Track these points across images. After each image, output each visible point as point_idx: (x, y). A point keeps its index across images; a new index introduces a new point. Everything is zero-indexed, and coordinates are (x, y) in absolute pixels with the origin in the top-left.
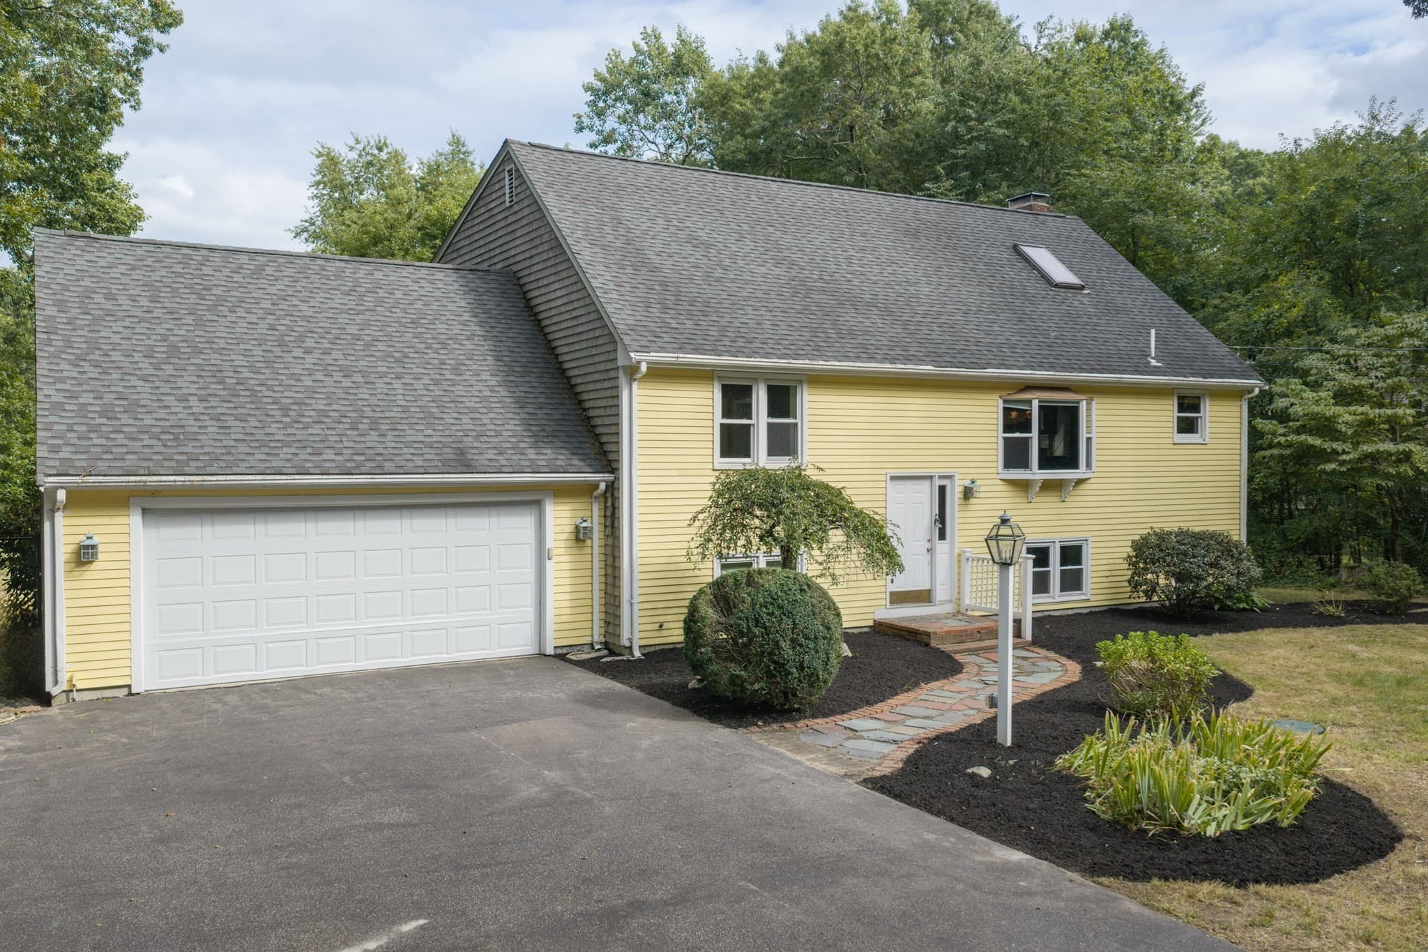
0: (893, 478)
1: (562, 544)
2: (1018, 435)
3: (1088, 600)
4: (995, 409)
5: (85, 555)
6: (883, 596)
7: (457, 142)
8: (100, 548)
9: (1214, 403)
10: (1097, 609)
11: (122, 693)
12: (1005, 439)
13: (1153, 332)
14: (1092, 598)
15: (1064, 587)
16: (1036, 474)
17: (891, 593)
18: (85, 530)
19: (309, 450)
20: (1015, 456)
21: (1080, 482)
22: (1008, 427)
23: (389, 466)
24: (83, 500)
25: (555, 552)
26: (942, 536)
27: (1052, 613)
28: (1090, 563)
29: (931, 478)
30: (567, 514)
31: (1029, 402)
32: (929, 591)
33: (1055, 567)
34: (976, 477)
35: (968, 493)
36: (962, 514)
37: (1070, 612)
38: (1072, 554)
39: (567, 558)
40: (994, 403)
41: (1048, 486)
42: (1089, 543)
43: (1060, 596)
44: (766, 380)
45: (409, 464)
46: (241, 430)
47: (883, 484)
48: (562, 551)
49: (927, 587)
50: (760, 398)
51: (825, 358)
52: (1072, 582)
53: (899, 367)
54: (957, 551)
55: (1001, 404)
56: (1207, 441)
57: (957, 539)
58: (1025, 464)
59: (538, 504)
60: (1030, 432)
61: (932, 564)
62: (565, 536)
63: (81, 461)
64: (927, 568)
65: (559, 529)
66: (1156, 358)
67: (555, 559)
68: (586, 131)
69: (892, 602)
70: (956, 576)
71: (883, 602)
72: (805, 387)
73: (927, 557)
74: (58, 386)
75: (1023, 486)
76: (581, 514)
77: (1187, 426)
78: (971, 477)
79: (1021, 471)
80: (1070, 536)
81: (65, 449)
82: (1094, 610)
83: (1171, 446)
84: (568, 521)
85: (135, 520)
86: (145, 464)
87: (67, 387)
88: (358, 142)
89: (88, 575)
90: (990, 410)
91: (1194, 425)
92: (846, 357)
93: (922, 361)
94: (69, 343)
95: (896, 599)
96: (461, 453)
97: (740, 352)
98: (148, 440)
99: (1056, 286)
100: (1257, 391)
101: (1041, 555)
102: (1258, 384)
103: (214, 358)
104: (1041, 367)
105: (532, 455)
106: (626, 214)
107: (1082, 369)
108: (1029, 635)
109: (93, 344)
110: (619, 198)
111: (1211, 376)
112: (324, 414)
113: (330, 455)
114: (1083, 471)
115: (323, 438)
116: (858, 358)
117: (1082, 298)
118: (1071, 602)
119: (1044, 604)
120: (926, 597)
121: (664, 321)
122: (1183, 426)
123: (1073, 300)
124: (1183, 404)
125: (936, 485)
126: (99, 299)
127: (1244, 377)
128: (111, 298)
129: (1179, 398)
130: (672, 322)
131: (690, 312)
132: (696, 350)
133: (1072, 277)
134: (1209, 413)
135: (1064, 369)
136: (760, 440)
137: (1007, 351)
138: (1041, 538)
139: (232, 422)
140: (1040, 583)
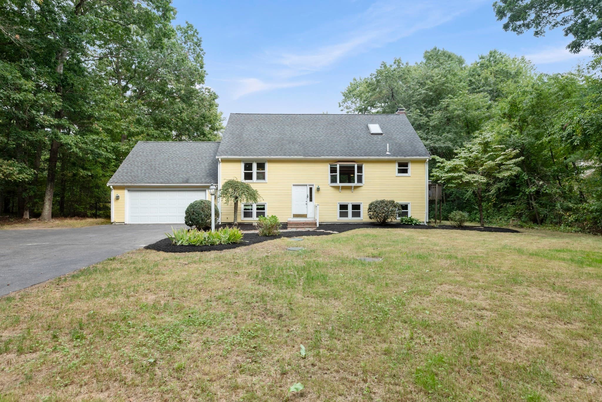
0: (294, 185)
2: (334, 174)
3: (362, 220)
5: (117, 198)
6: (291, 215)
8: (120, 197)
9: (412, 164)
10: (366, 223)
11: (123, 224)
13: (388, 144)
15: (353, 216)
16: (338, 184)
17: (293, 215)
18: (117, 193)
19: (158, 179)
20: (333, 180)
21: (356, 187)
22: (331, 172)
24: (115, 188)
26: (311, 200)
27: (349, 223)
28: (362, 209)
29: (307, 185)
31: (336, 165)
33: (350, 210)
35: (318, 189)
36: (316, 195)
37: (356, 223)
38: (356, 207)
40: (327, 166)
41: (343, 188)
42: (362, 204)
43: (352, 219)
44: (256, 162)
45: (175, 182)
46: (148, 176)
47: (291, 187)
49: (306, 214)
50: (255, 166)
51: (270, 156)
52: (356, 214)
53: (292, 157)
54: (315, 205)
55: (329, 166)
56: (411, 176)
57: (315, 201)
58: (336, 182)
60: (337, 173)
63: (116, 181)
64: (306, 209)
66: (389, 152)
69: (293, 217)
70: (314, 211)
71: (291, 217)
72: (267, 163)
73: (306, 206)
75: (337, 188)
77: (401, 171)
78: (319, 185)
80: (356, 202)
81: (115, 179)
82: (364, 223)
83: (395, 177)
85: (126, 191)
86: (126, 181)
89: (118, 202)
90: (327, 168)
91: (405, 171)
92: (277, 155)
93: (301, 155)
94: (129, 161)
95: (295, 216)
96: (188, 179)
97: (247, 155)
98: (130, 177)
99: (372, 134)
100: (428, 160)
101: (343, 207)
102: (428, 158)
103: (153, 163)
104: (341, 156)
105: (203, 180)
106: (246, 127)
107: (357, 156)
108: (318, 226)
109: (133, 161)
110: (249, 123)
111: (408, 156)
112: (166, 172)
113: (161, 180)
114: (356, 184)
115: (162, 177)
116: (280, 155)
117: (380, 137)
118: (356, 220)
119: (344, 220)
120: (305, 216)
121: (232, 149)
122: (400, 171)
123: (375, 137)
124: (400, 165)
125: (308, 187)
126: (141, 153)
127: (423, 156)
128: (143, 152)
129: (399, 163)
130: (234, 149)
131: (241, 147)
132: (234, 155)
133: (380, 131)
134: (410, 167)
135: (349, 156)
136: (255, 176)
137: (333, 152)
138: (344, 202)
139: (147, 174)
140: (343, 214)
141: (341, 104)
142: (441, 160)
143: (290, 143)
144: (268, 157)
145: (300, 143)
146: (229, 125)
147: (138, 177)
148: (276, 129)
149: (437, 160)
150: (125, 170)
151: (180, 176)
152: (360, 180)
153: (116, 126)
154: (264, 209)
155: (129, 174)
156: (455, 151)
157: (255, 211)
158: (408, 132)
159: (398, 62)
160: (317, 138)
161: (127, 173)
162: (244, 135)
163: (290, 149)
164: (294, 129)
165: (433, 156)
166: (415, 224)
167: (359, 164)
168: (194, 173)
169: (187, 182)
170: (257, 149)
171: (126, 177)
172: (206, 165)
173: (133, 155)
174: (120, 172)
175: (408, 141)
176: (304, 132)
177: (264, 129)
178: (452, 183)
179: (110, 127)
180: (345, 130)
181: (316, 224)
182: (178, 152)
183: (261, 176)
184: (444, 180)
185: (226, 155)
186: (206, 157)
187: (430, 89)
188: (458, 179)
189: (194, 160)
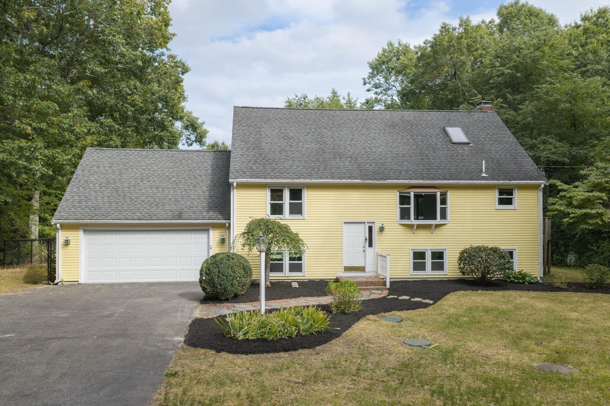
0: (345, 223)
1: (216, 244)
2: (405, 206)
3: (447, 275)
4: (395, 196)
5: (67, 243)
6: (341, 268)
7: (334, 93)
8: (71, 241)
9: (519, 191)
10: (452, 279)
11: (76, 283)
12: (401, 208)
13: (484, 162)
14: (449, 274)
15: (433, 269)
16: (413, 221)
17: (344, 267)
18: (66, 236)
19: (132, 213)
20: (404, 214)
21: (438, 226)
22: (401, 203)
23: (154, 218)
24: (64, 226)
25: (213, 247)
26: (370, 245)
27: (427, 279)
28: (447, 259)
29: (365, 223)
30: (218, 234)
31: (409, 193)
32: (364, 267)
33: (429, 260)
34: (383, 223)
35: (382, 229)
36: (378, 237)
37: (437, 279)
38: (438, 255)
39: (218, 249)
40: (395, 193)
41: (419, 227)
42: (447, 251)
43: (431, 272)
44: (288, 187)
45: (161, 217)
46: (115, 206)
47: (341, 225)
48: (216, 246)
49: (363, 265)
50: (287, 194)
51: (311, 178)
52: (438, 266)
53: (344, 181)
54: (376, 252)
55: (398, 194)
56: (516, 208)
57: (376, 247)
58: (409, 218)
59: (208, 230)
60: (410, 205)
61: (365, 256)
62: (217, 241)
63: (66, 216)
64: (363, 258)
65: (215, 239)
66: (486, 173)
67: (213, 249)
68: (367, 85)
69: (345, 270)
70: (376, 261)
71: (341, 270)
72: (305, 189)
73: (363, 254)
74: (70, 194)
75: (410, 227)
76: (222, 234)
77: (507, 202)
78: (382, 223)
79: (407, 220)
80: (437, 248)
81: (63, 212)
82: (450, 279)
83: (495, 211)
84: (217, 236)
85: (81, 233)
86: (82, 217)
87: (72, 194)
88: (297, 96)
89: (68, 248)
90: (394, 196)
91: (509, 202)
92: (321, 178)
93: (356, 178)
94: (79, 182)
95: (348, 269)
96: (181, 213)
97: (275, 178)
98: (87, 210)
99: (454, 143)
100: (543, 186)
101: (419, 255)
102: (543, 183)
103: (119, 185)
104: (416, 179)
105: (205, 214)
106: (264, 129)
107: (439, 179)
108: (388, 286)
109: (86, 182)
110: (265, 123)
111: (515, 180)
112: (143, 201)
113: (138, 214)
114: (438, 221)
115: (138, 209)
116: (326, 178)
117: (466, 148)
118: (438, 275)
119: (420, 275)
120: (362, 269)
121: (251, 168)
122: (502, 202)
123: (460, 149)
124: (502, 192)
125: (367, 226)
126: (95, 168)
127: (536, 180)
128: (98, 167)
129: (499, 190)
130: (255, 168)
131: (264, 164)
132: (257, 178)
133: (464, 139)
134: (517, 196)
135: (428, 179)
136: (286, 209)
137: (403, 173)
138: (420, 248)
139: (114, 204)
140: (419, 266)
141: (367, 80)
142: (565, 187)
143: (335, 158)
144: (308, 181)
145: (351, 157)
146: (236, 127)
147: (100, 209)
148: (309, 133)
149: (560, 188)
150: (76, 198)
151: (167, 207)
152: (444, 216)
153: (51, 124)
154: (300, 259)
155: (84, 204)
156: (582, 172)
157: (286, 262)
158: (505, 140)
159: (464, 23)
160: (374, 150)
161: (79, 203)
162: (264, 144)
163: (338, 168)
164: (337, 134)
165: (552, 181)
166: (530, 283)
167: (442, 190)
168: (189, 203)
169: (180, 218)
170: (288, 167)
171: (79, 209)
172: (205, 189)
173: (83, 171)
174: (68, 200)
175: (508, 156)
176: (352, 140)
177: (291, 134)
178: (587, 223)
179: (44, 126)
180: (412, 136)
181: (384, 284)
182: (156, 168)
183: (296, 210)
184: (572, 218)
185: (243, 177)
186: (201, 176)
187: (516, 68)
188: (596, 218)
189: (183, 181)
